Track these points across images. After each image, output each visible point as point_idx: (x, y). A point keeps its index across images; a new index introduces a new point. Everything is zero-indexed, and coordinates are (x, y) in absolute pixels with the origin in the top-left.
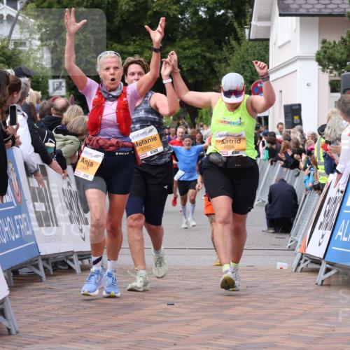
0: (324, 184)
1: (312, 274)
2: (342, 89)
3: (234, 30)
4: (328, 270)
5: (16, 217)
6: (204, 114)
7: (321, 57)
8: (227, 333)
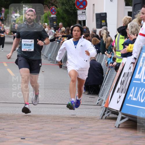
2: (133, 4)
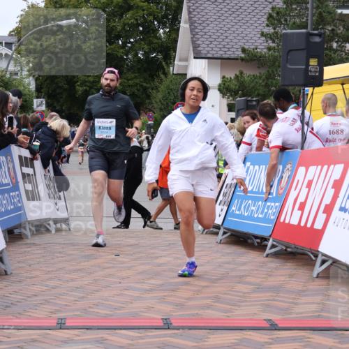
1: (213, 235)
2: (236, 110)
5: (11, 194)
7: (222, 88)
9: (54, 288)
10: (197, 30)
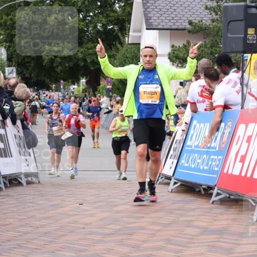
0: (173, 132)
1: (165, 185)
3: (119, 38)
4: (175, 183)
6: (101, 89)
7: (172, 56)
8: (115, 221)
9: (25, 233)
10: (148, 4)
